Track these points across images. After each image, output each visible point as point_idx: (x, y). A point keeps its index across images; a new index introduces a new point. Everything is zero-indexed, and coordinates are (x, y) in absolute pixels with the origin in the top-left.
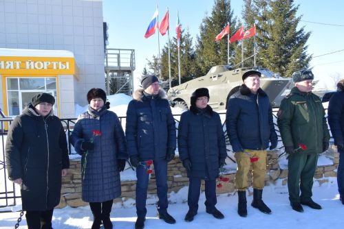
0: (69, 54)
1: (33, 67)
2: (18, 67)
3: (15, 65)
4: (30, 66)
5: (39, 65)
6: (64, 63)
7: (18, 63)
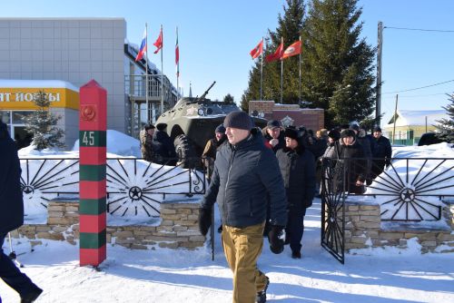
0: (60, 84)
1: (22, 100)
2: (8, 99)
3: (5, 96)
4: (20, 99)
5: (29, 97)
6: (54, 94)
7: (8, 95)
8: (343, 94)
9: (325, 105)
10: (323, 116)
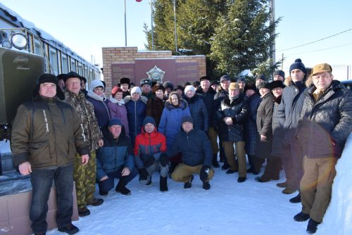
8: (228, 32)
9: (206, 49)
10: (204, 65)
